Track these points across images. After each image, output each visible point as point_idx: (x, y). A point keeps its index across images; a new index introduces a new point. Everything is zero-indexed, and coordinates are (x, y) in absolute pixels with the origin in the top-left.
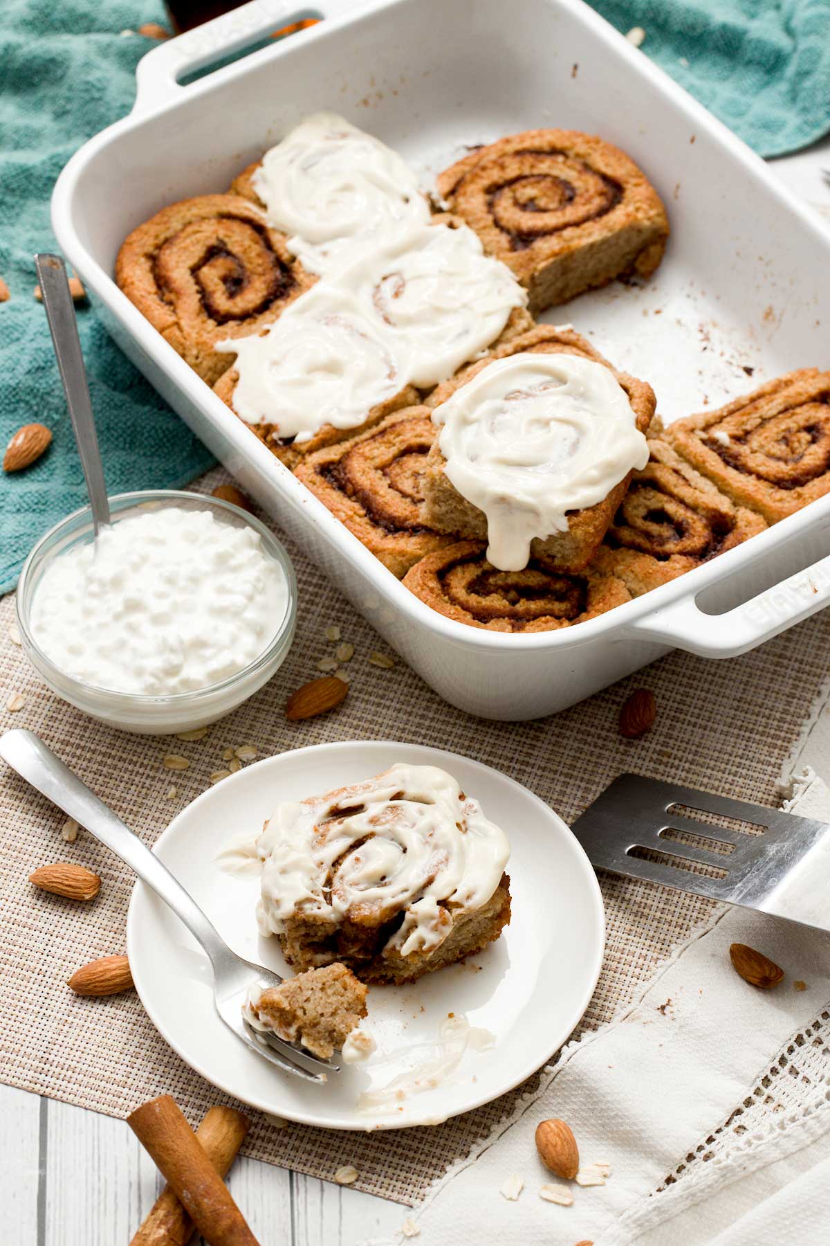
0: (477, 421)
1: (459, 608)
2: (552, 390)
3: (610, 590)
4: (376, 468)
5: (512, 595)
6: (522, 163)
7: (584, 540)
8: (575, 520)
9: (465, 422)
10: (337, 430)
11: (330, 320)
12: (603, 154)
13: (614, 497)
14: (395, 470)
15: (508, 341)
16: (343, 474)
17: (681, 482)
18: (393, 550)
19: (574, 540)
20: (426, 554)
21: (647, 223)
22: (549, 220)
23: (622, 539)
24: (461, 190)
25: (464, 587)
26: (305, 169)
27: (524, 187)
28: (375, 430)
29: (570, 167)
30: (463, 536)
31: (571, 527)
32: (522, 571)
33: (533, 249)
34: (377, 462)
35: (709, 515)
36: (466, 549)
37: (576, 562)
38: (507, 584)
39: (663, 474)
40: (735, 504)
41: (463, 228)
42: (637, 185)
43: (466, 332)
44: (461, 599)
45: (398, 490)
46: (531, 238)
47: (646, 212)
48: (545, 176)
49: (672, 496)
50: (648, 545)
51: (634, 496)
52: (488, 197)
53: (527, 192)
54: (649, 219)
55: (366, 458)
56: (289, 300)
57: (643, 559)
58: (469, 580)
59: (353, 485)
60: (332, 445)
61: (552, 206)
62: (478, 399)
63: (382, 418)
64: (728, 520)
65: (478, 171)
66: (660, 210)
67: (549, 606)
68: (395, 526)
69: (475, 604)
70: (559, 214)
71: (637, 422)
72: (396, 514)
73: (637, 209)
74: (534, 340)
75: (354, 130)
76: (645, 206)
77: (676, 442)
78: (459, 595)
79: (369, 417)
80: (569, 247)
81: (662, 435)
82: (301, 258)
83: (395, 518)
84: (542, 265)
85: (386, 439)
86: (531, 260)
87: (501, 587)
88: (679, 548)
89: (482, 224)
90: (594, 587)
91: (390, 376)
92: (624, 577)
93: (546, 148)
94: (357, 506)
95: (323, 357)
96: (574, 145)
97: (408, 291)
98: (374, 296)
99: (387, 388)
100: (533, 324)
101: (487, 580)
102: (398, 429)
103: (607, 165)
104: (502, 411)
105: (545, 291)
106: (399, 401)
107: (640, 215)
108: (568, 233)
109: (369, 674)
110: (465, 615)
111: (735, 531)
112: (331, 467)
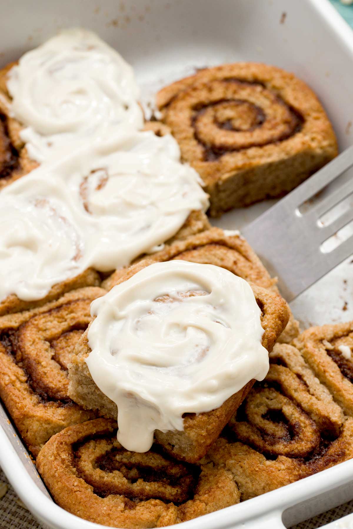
0: (124, 318)
1: (83, 481)
2: (197, 297)
3: (217, 482)
4: (46, 340)
5: (134, 473)
6: (227, 88)
7: (197, 441)
8: (191, 422)
9: (113, 317)
10: (21, 301)
11: (39, 203)
12: (294, 90)
13: (230, 403)
14: (62, 343)
15: (184, 239)
16: (16, 341)
17: (302, 387)
18: (42, 417)
19: (188, 438)
20: (69, 425)
21: (319, 151)
22: (239, 139)
23: (239, 434)
24: (173, 105)
25: (91, 462)
26: (51, 72)
27: (225, 108)
28: (54, 304)
29: (266, 97)
30: (101, 414)
31: (186, 428)
32: (146, 453)
33: (221, 162)
34: (48, 334)
35: (321, 421)
36: (102, 426)
37: (191, 455)
38: (130, 463)
39: (287, 377)
40: (345, 414)
41: (168, 137)
42: (317, 119)
43: (148, 227)
44: (87, 472)
45: (59, 362)
46: (222, 152)
47: (319, 142)
48: (243, 101)
49: (291, 398)
50: (261, 443)
51: (258, 395)
52: (194, 114)
53: (226, 113)
54: (322, 148)
55: (39, 330)
56: (10, 181)
57: (253, 456)
58: (98, 455)
59: (22, 352)
60: (16, 312)
61: (245, 127)
62: (130, 297)
63: (61, 294)
64: (337, 427)
65: (189, 90)
66: (332, 142)
67: (162, 489)
68: (48, 396)
69: (97, 478)
70: (248, 134)
71: (264, 337)
72: (51, 385)
73: (313, 139)
74: (205, 241)
75: (102, 45)
76: (319, 137)
77: (304, 350)
78: (86, 468)
79: (50, 292)
80: (250, 164)
81: (295, 341)
82: (28, 146)
83: (49, 388)
84: (226, 176)
85: (59, 314)
86: (218, 170)
87: (125, 464)
88: (287, 449)
89: (183, 135)
90: (205, 476)
91: (75, 258)
92: (234, 471)
93: (250, 77)
94: (20, 372)
95: (22, 235)
96: (272, 79)
97: (109, 185)
98: (81, 185)
99: (70, 269)
100: (209, 225)
101: (115, 456)
102: (72, 306)
103: (296, 99)
104: (149, 312)
105: (229, 196)
106: (79, 281)
107: (314, 145)
108: (252, 152)
109: (14, 514)
110: (86, 488)
111: (340, 439)
112: (10, 333)
